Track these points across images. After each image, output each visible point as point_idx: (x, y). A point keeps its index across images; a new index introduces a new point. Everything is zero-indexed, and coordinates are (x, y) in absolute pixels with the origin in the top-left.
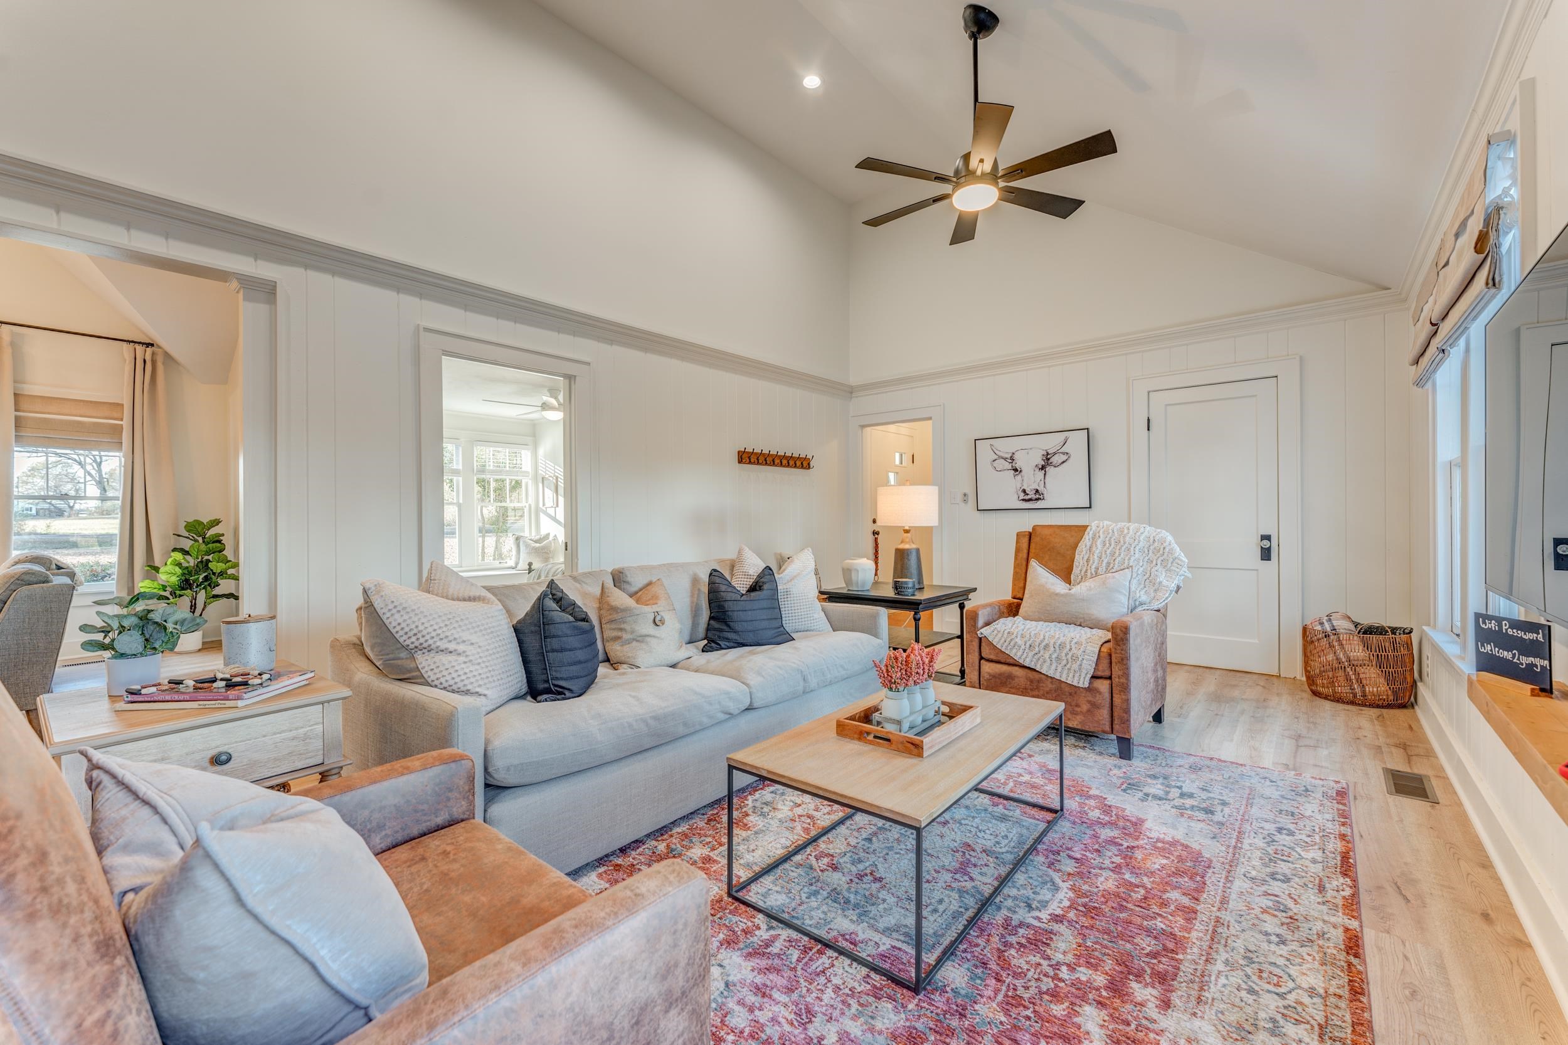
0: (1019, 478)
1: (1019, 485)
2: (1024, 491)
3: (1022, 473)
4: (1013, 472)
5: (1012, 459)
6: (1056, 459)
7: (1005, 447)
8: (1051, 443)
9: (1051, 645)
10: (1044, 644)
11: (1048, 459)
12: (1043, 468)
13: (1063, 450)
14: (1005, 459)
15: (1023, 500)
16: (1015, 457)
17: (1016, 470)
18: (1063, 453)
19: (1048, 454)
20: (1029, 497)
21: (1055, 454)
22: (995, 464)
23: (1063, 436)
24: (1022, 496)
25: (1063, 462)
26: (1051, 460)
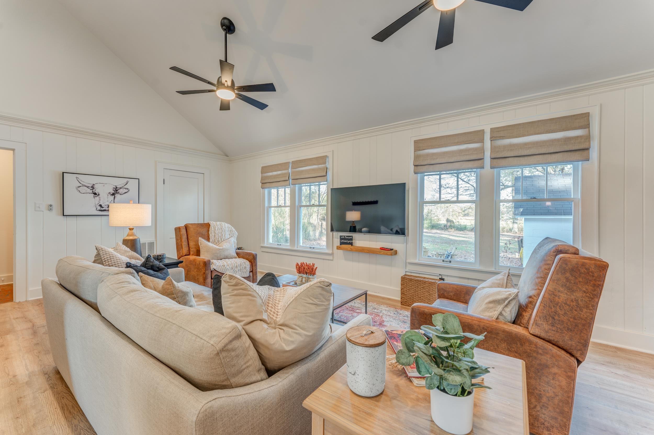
0: (97, 198)
1: (97, 202)
2: (101, 206)
3: (100, 196)
4: (93, 195)
5: (93, 187)
6: (121, 191)
7: (89, 181)
8: (119, 183)
9: (238, 266)
10: (235, 266)
11: (117, 190)
12: (113, 194)
13: (126, 187)
14: (88, 187)
15: (100, 210)
16: (95, 186)
17: (95, 194)
18: (126, 189)
19: (116, 188)
20: (104, 209)
21: (121, 188)
22: (80, 189)
23: (125, 180)
24: (99, 208)
25: (126, 193)
26: (118, 191)
